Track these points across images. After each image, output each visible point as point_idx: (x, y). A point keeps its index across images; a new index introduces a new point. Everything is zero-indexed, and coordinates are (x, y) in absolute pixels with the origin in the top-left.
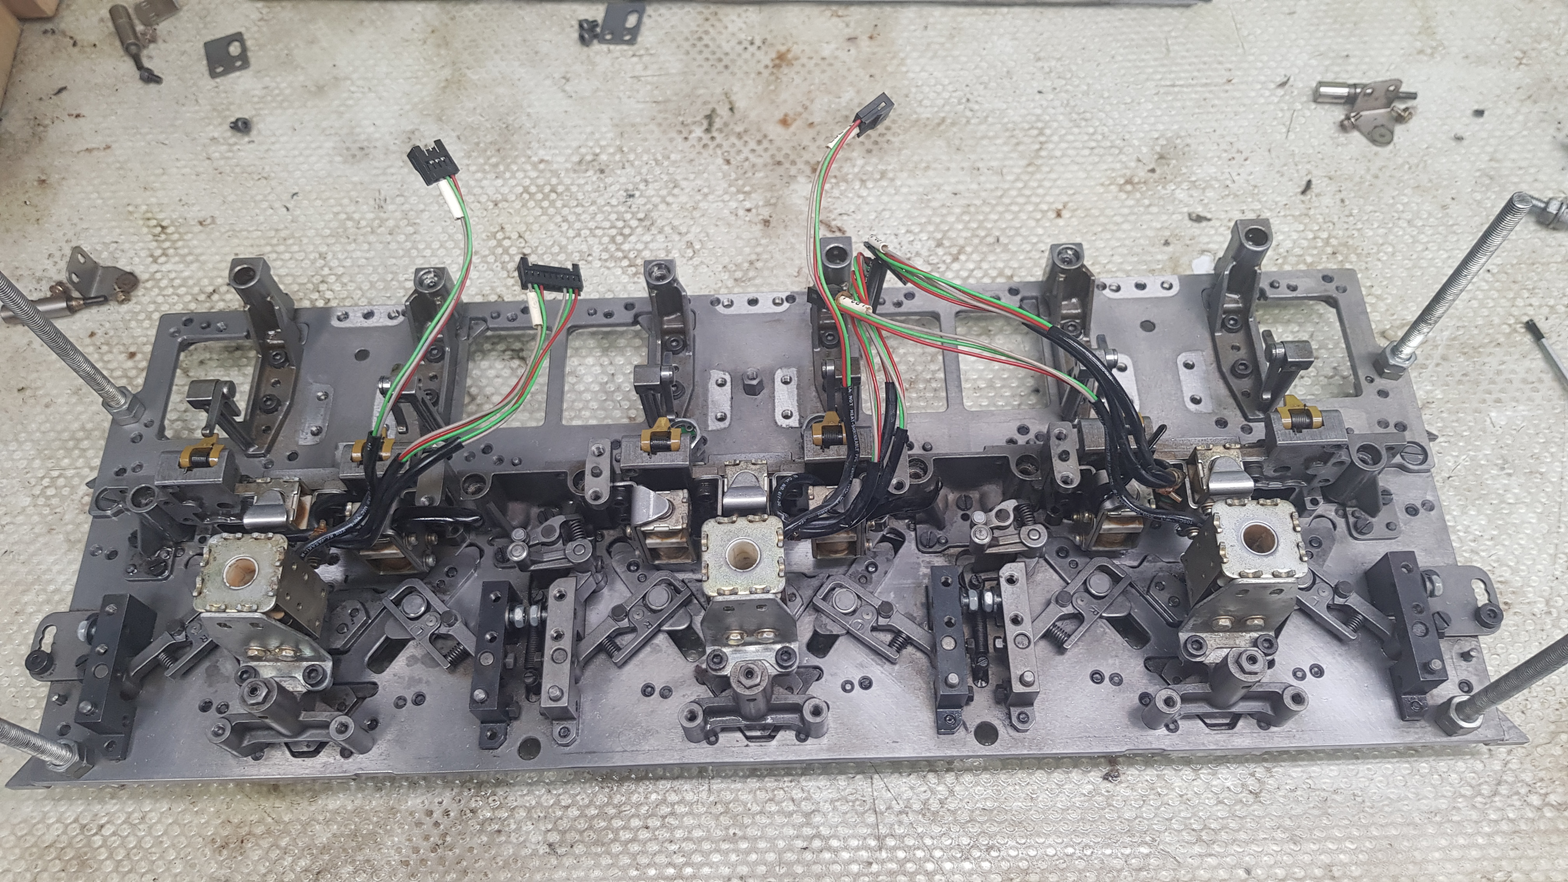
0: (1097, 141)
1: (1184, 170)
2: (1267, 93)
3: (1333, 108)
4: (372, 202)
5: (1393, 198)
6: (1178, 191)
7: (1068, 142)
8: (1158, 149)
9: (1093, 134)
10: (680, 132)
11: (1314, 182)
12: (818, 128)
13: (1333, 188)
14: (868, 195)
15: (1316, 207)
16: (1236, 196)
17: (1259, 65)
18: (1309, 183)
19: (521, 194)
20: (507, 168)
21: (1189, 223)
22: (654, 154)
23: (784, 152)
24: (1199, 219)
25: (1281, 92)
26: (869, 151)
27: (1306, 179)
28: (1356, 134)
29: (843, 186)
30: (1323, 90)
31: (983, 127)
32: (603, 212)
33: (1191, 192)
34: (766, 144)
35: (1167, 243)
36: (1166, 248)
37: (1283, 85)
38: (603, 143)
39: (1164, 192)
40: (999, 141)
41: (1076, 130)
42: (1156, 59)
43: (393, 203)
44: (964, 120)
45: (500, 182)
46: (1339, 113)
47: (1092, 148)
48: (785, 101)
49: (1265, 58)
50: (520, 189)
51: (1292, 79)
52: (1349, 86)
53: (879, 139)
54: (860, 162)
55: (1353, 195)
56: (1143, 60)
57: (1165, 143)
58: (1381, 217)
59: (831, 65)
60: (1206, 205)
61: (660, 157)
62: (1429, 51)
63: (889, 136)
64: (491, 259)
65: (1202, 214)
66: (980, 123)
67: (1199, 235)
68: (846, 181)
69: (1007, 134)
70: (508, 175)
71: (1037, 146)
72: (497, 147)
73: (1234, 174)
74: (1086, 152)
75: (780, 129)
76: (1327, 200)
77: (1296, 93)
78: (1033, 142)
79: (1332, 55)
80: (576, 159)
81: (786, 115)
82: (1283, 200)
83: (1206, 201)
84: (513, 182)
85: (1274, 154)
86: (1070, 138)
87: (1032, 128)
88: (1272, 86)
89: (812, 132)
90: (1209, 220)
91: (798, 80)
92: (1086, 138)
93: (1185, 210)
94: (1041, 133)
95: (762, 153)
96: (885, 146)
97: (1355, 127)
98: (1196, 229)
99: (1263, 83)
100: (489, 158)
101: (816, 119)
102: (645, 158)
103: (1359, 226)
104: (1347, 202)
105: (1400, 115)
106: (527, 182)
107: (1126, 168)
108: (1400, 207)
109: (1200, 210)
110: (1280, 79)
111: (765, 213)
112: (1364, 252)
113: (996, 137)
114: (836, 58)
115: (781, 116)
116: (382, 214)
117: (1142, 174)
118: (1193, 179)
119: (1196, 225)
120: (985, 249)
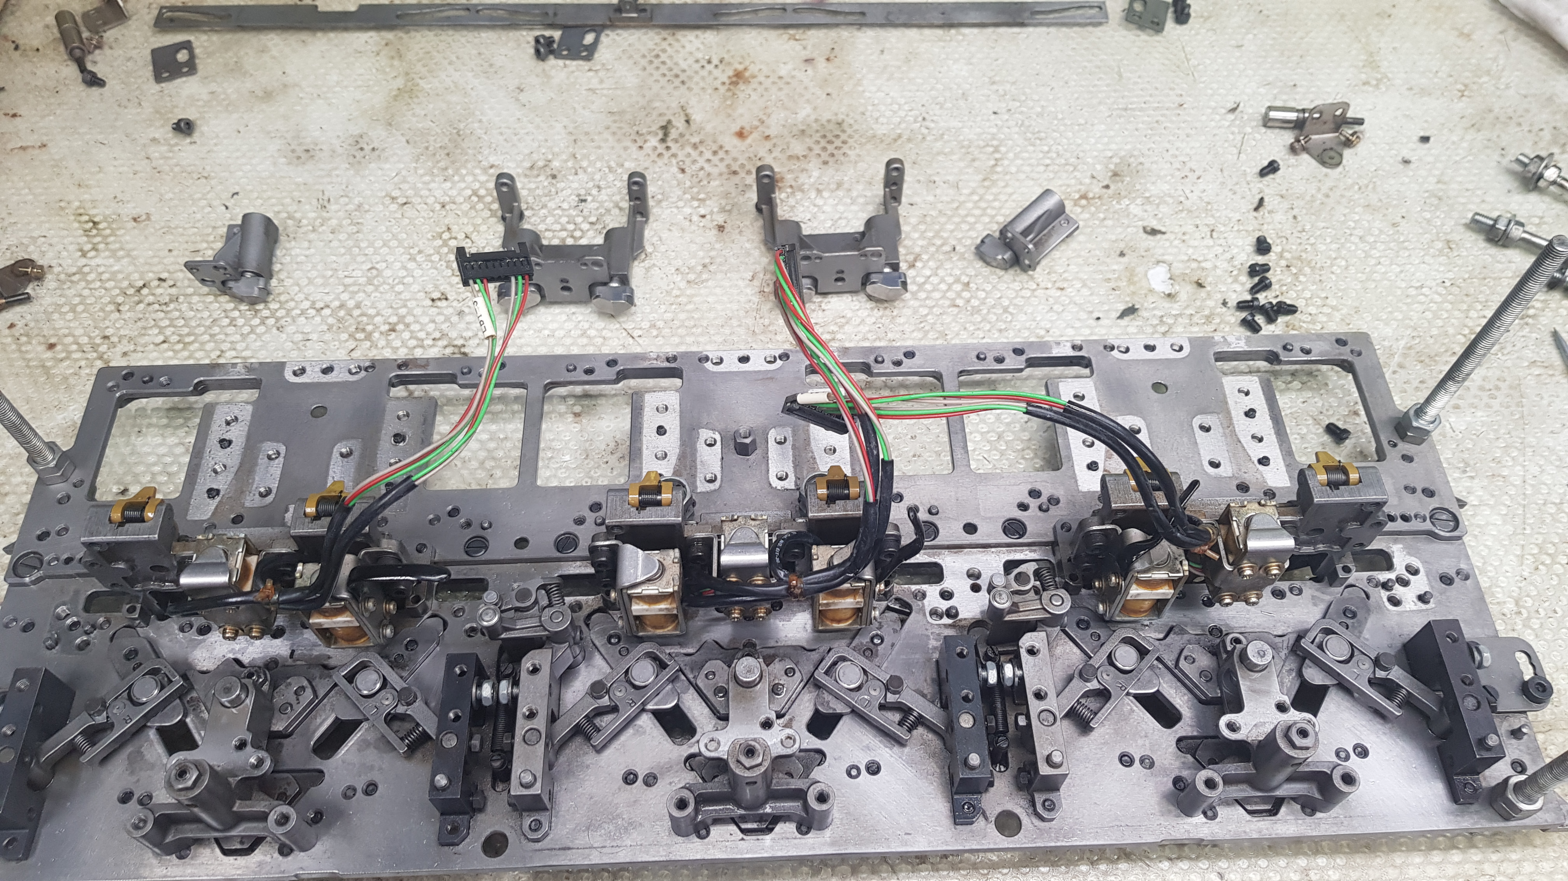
0: (1051, 159)
1: (1138, 187)
2: (1218, 117)
3: (1283, 132)
4: (315, 202)
5: (1345, 215)
6: (1132, 206)
7: (1023, 159)
8: (1112, 167)
9: (1048, 152)
10: (635, 141)
11: (1266, 199)
12: (774, 141)
13: (1286, 205)
14: (825, 204)
15: (1269, 224)
16: (1190, 211)
17: (1210, 92)
18: (1262, 200)
19: (470, 197)
20: (457, 171)
21: (1145, 236)
22: (608, 162)
23: (739, 163)
24: (1154, 232)
25: (1231, 117)
26: (825, 163)
27: (1260, 196)
28: (1305, 157)
29: (799, 195)
30: (1273, 114)
31: (939, 144)
32: (554, 216)
33: (1146, 207)
34: (721, 154)
35: (1122, 254)
36: (1122, 259)
37: (1233, 110)
38: (556, 150)
39: (1118, 207)
40: (954, 157)
41: (1031, 148)
42: (1108, 85)
43: (336, 203)
44: (920, 137)
45: (448, 185)
46: (1288, 137)
47: (1047, 165)
48: (742, 115)
49: (1215, 86)
50: (469, 192)
51: (1242, 105)
52: (1298, 111)
53: (835, 152)
54: (816, 174)
55: (1304, 211)
56: (1095, 86)
57: (1118, 161)
58: (1334, 232)
59: (788, 83)
60: (1161, 219)
61: (613, 164)
62: (1374, 82)
63: (845, 149)
64: (436, 258)
65: (1157, 228)
66: (936, 140)
67: (1154, 247)
68: (803, 191)
69: (963, 150)
70: (456, 178)
71: (992, 162)
72: (446, 151)
73: (1187, 192)
74: (1042, 168)
75: (736, 141)
76: (1279, 217)
77: (1246, 117)
78: (989, 159)
79: (1280, 84)
80: (528, 165)
81: (742, 128)
82: (1238, 216)
83: (1160, 216)
84: (463, 185)
85: (1226, 173)
86: (1026, 155)
87: (988, 145)
88: (1223, 111)
89: (768, 145)
90: (1164, 233)
91: (754, 96)
92: (1041, 155)
93: (1140, 223)
94: (996, 150)
95: (718, 163)
96: (842, 158)
97: (1304, 149)
98: (1151, 241)
99: (1214, 108)
100: (438, 162)
101: (772, 132)
102: (598, 165)
103: (1312, 240)
104: (1299, 218)
105: (1348, 139)
106: (477, 185)
107: (1081, 184)
108: (1352, 224)
109: (1154, 224)
110: (1231, 105)
111: (720, 219)
112: (1318, 265)
113: (952, 153)
114: (793, 77)
115: (738, 129)
116: (325, 214)
117: (1096, 189)
118: (1147, 195)
119: (1150, 237)
120: (941, 257)
